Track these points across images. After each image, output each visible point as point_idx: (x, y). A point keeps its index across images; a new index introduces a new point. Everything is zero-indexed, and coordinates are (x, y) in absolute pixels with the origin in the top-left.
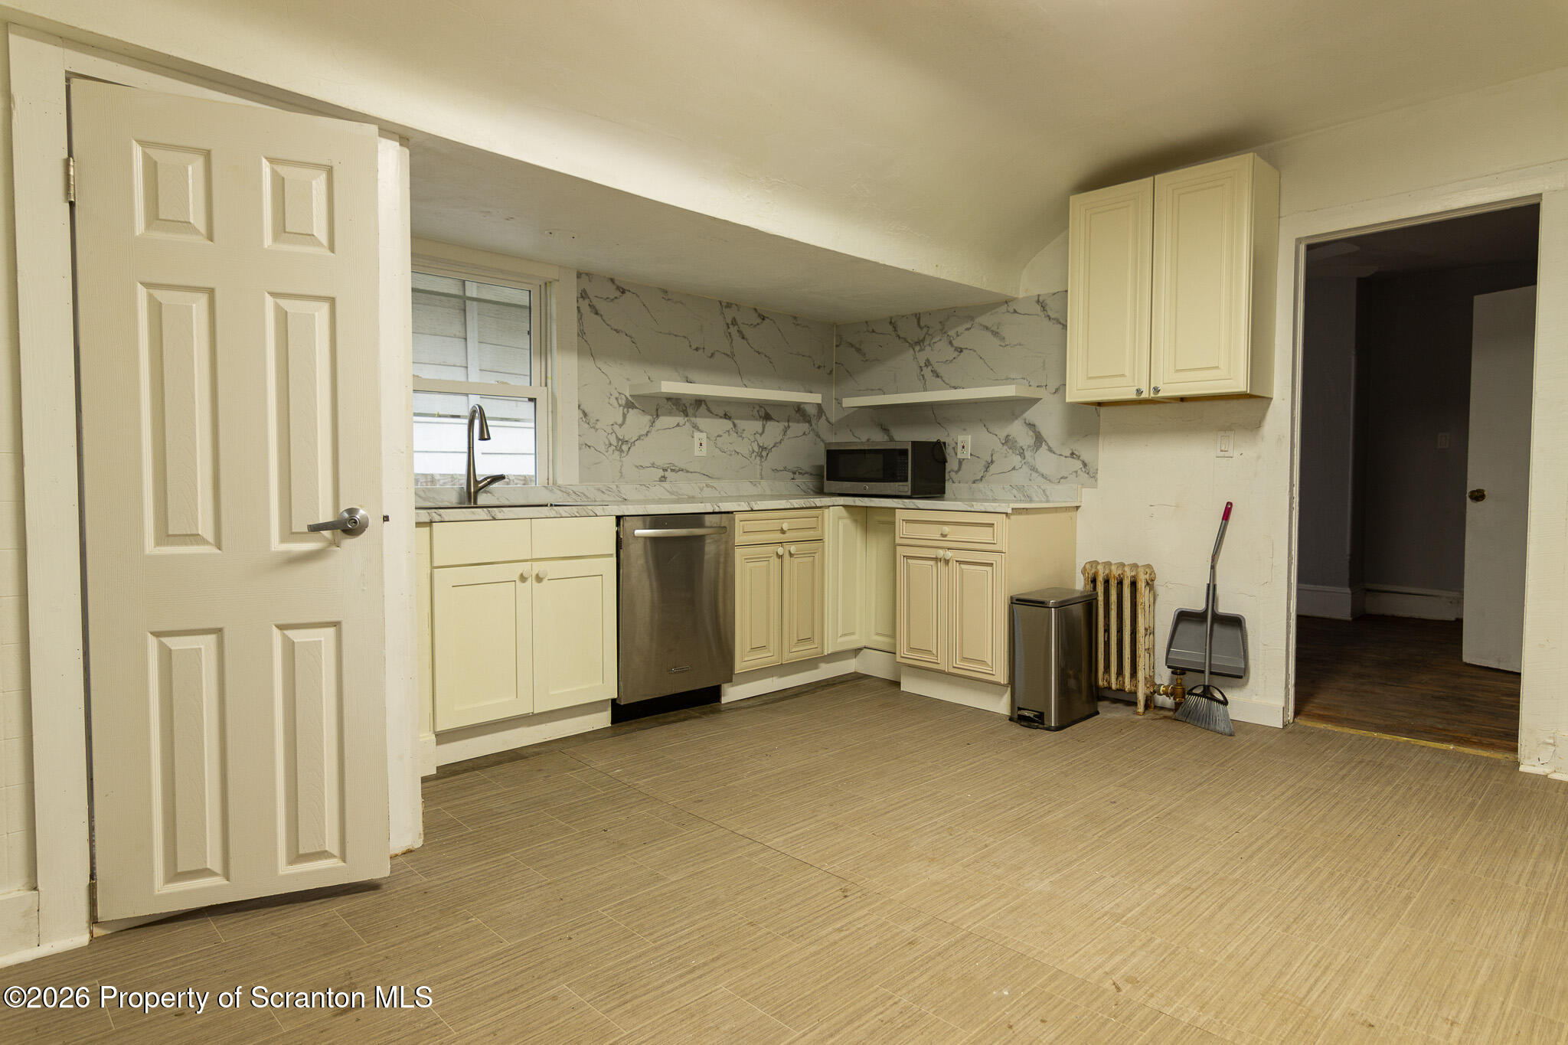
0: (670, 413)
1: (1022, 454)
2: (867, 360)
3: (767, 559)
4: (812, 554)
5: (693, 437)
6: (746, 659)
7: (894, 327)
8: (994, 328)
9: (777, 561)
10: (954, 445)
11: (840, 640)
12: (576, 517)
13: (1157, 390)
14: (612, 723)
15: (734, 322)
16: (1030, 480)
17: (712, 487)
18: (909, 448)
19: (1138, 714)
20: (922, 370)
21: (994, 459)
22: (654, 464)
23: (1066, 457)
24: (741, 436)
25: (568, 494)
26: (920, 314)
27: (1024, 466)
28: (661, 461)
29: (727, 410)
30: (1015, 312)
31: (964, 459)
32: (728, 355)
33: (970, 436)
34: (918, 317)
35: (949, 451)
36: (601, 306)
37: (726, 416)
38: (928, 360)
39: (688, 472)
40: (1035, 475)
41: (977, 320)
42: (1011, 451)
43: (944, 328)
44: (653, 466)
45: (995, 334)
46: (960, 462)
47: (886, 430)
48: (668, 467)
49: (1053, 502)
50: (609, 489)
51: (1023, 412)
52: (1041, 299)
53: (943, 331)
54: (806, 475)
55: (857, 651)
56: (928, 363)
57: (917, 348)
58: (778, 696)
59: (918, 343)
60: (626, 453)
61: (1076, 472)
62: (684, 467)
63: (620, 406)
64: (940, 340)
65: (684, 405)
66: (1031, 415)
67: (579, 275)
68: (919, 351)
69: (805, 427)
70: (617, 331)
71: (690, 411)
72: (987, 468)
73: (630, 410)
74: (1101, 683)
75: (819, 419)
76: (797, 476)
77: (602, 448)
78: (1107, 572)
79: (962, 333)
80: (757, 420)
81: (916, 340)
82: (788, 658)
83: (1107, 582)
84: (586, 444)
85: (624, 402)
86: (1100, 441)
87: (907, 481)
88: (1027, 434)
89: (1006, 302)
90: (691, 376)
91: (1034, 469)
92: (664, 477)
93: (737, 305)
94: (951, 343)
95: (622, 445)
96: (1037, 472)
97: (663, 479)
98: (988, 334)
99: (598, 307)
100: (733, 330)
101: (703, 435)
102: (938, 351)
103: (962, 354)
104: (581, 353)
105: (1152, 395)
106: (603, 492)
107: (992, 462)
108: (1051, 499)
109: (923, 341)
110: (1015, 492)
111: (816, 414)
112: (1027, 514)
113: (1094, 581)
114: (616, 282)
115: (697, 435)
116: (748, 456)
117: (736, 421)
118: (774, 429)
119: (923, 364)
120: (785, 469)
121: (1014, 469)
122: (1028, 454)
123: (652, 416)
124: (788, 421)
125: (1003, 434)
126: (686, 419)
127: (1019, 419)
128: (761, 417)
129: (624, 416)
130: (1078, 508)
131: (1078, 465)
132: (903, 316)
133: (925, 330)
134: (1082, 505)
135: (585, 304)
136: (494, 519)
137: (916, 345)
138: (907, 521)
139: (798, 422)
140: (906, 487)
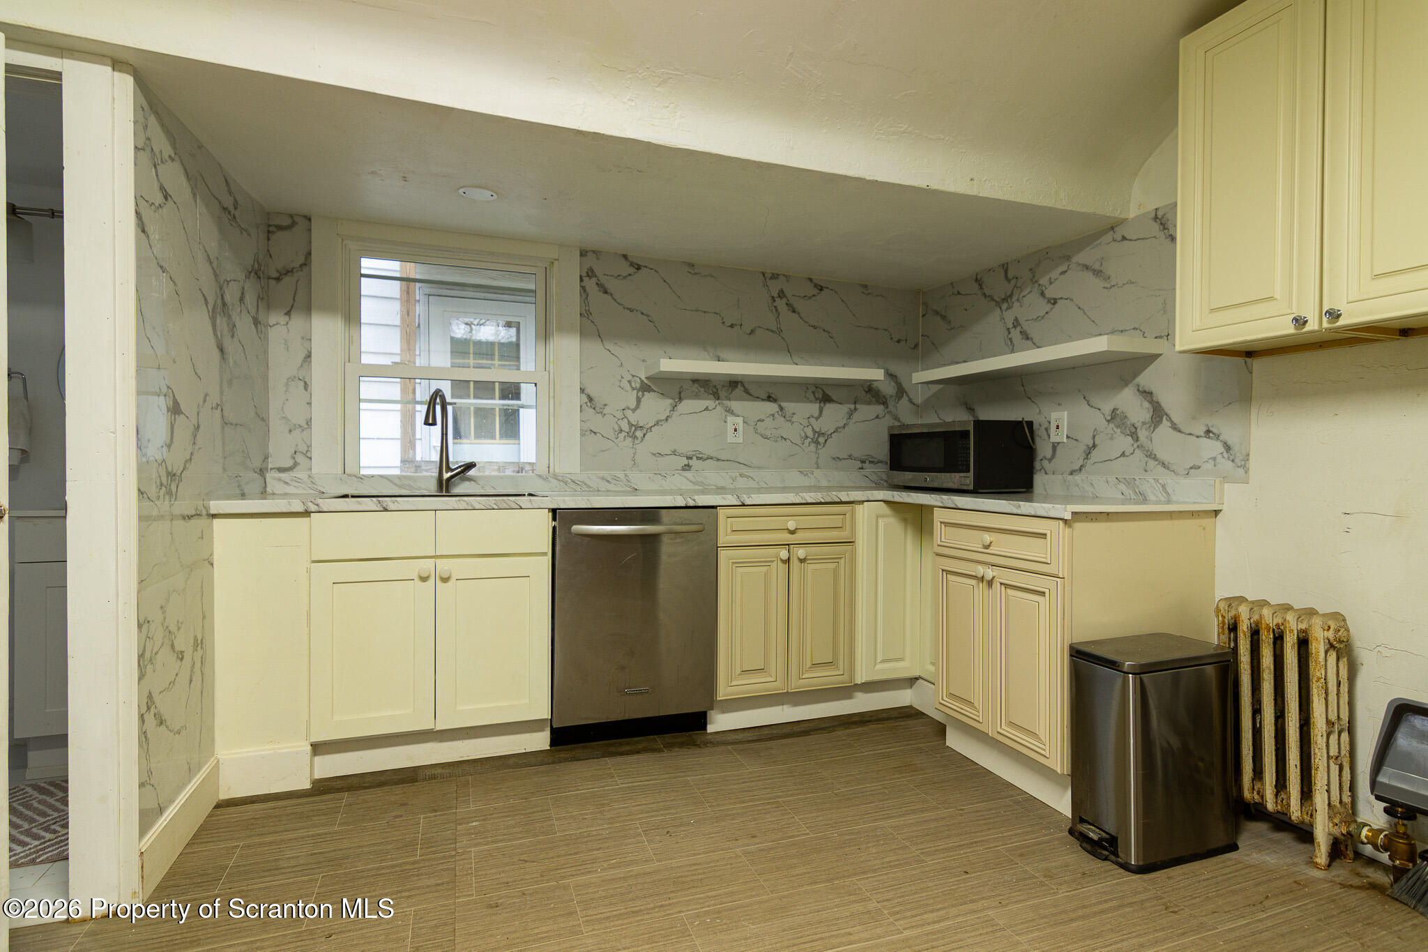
0: (697, 396)
1: (1134, 435)
2: (952, 328)
3: (767, 563)
4: (836, 559)
5: (726, 422)
6: (733, 683)
7: (980, 285)
8: (1097, 267)
9: (783, 568)
10: (1046, 425)
11: (879, 667)
12: (494, 509)
13: (1334, 315)
14: (551, 746)
15: (782, 294)
16: (1146, 471)
17: (748, 477)
18: (971, 429)
19: (1316, 865)
20: (1009, 333)
21: (1096, 443)
22: (675, 451)
23: (1198, 437)
24: (790, 421)
25: (566, 483)
26: (1007, 263)
27: (1137, 451)
28: (685, 448)
29: (770, 391)
30: (1124, 238)
31: (1058, 443)
32: (773, 331)
33: (1066, 413)
34: (1005, 267)
35: (1040, 432)
36: (611, 284)
37: (770, 398)
38: (1016, 320)
39: (718, 460)
40: (1152, 463)
41: (1074, 259)
42: (1118, 431)
43: (1034, 276)
44: (674, 453)
45: (1098, 273)
46: (1055, 446)
47: (971, 410)
48: (693, 455)
49: (1178, 503)
50: (616, 478)
51: (1135, 375)
52: (1160, 214)
53: (1034, 281)
54: (879, 464)
55: (912, 681)
56: (1016, 323)
57: (1005, 306)
58: (788, 730)
59: (1005, 300)
60: (640, 439)
61: (1214, 459)
62: (713, 455)
63: (633, 389)
64: (1031, 292)
65: (715, 387)
66: (1145, 379)
67: (583, 253)
68: (1007, 309)
69: (879, 409)
70: (631, 310)
71: (722, 393)
72: (1088, 454)
73: (645, 393)
74: (1247, 794)
75: (899, 400)
76: (867, 465)
77: (611, 435)
78: (1256, 617)
79: (1056, 280)
80: (811, 402)
81: (1003, 297)
82: (796, 685)
83: (1255, 633)
84: (591, 431)
85: (638, 386)
86: (1254, 411)
87: (969, 471)
88: (1141, 405)
89: (1112, 228)
90: (722, 356)
91: (1151, 455)
92: (688, 465)
93: (784, 275)
94: (1043, 294)
95: (635, 432)
96: (1155, 458)
97: (687, 467)
98: (1089, 274)
99: (607, 285)
100: (781, 304)
101: (740, 420)
102: (1029, 306)
103: (1056, 306)
104: (584, 334)
105: (1325, 325)
106: (608, 481)
107: (1094, 446)
108: (1174, 498)
109: (1011, 296)
110: (1122, 487)
111: (894, 394)
112: (1107, 521)
113: (1233, 628)
114: (630, 259)
115: (730, 419)
116: (799, 442)
117: (783, 404)
118: (834, 414)
119: (1010, 326)
120: (850, 457)
121: (1123, 454)
122: (1143, 434)
123: (673, 399)
124: (855, 403)
125: (1107, 408)
126: (717, 402)
127: (1130, 385)
128: (817, 399)
129: (639, 400)
130: (1216, 512)
131: (1219, 447)
132: (990, 270)
133: (1013, 282)
134: (1224, 508)
135: (590, 284)
136: (386, 510)
137: (1003, 303)
138: (947, 524)
139: (869, 403)
140: (968, 480)
